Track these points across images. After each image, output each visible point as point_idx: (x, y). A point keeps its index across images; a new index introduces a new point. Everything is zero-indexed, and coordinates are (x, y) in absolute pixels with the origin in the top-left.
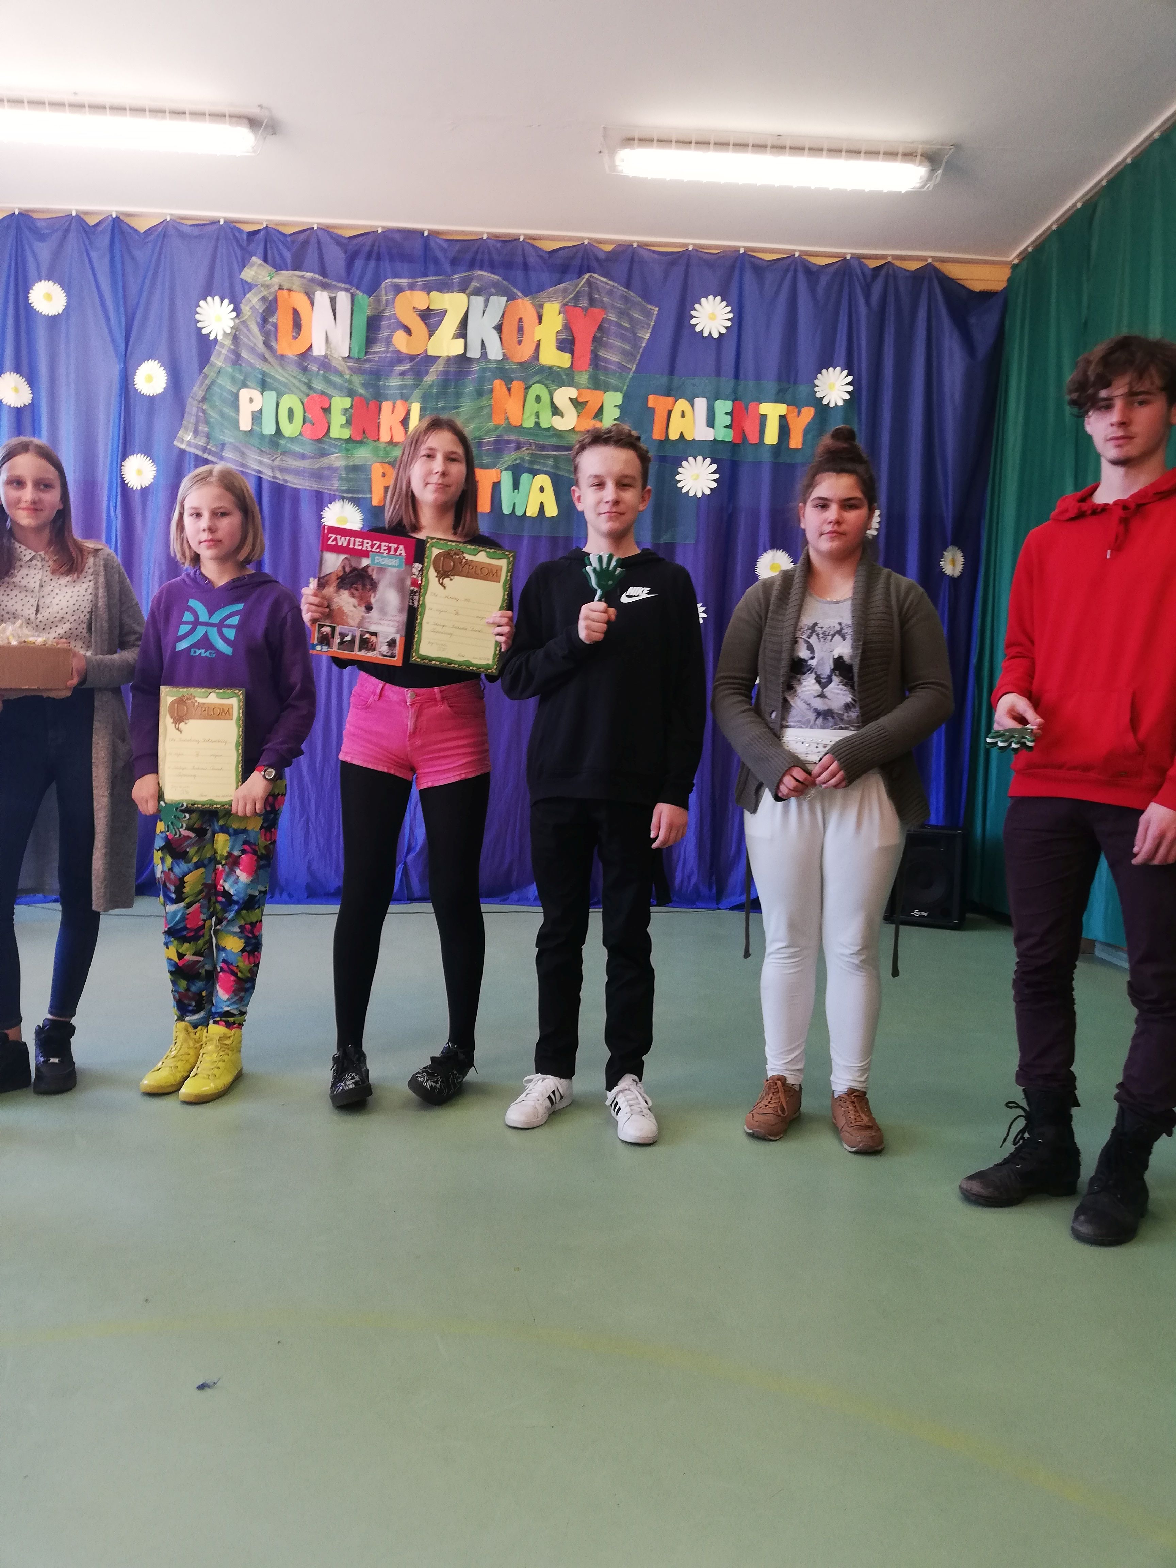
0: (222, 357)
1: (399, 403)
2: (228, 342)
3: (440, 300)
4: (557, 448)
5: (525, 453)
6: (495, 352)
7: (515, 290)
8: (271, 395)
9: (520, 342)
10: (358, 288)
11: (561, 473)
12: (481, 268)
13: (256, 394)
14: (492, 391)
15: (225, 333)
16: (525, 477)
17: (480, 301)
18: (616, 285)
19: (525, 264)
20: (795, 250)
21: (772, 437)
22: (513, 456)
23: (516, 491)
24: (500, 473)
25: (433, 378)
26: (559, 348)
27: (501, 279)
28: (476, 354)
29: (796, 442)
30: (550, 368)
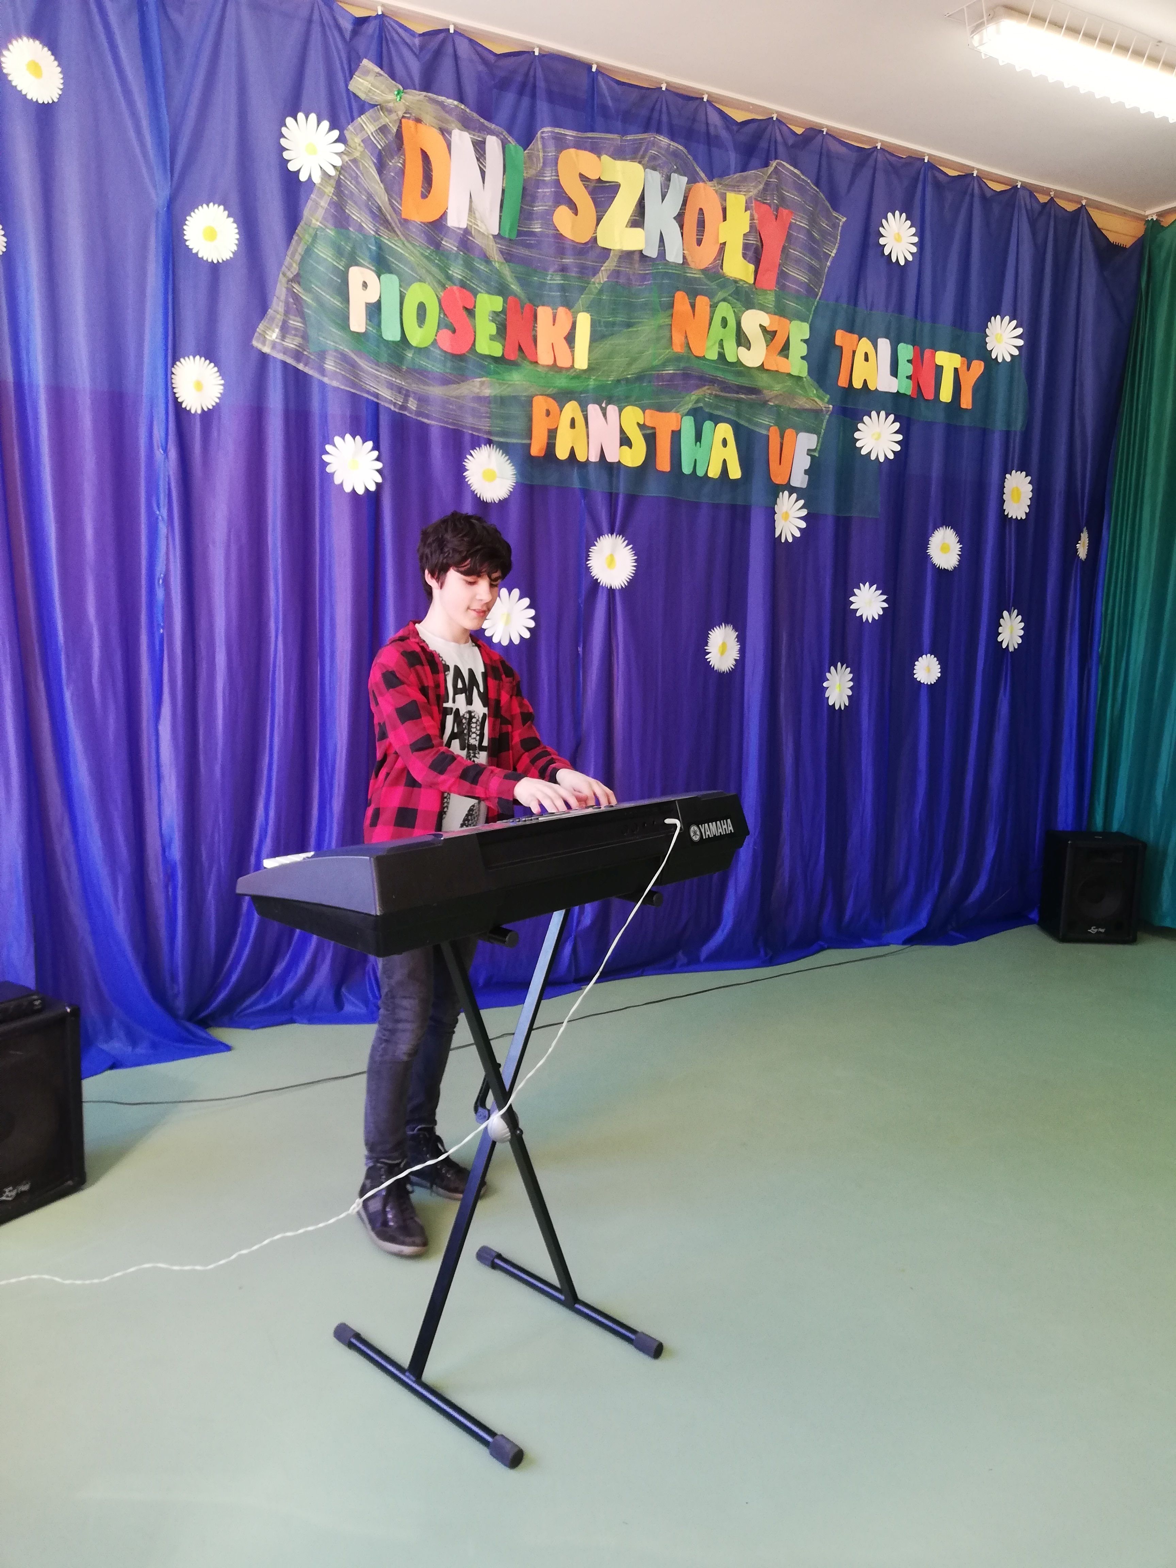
0: (321, 213)
1: (562, 311)
2: (330, 190)
3: (612, 169)
4: (740, 389)
5: (706, 391)
7: (698, 169)
8: (391, 281)
9: (699, 242)
10: (510, 132)
11: (742, 422)
12: (659, 132)
13: (370, 276)
14: (671, 305)
15: (325, 174)
16: (708, 425)
17: (656, 177)
18: (806, 179)
19: (708, 133)
20: (974, 168)
21: (946, 395)
22: (694, 396)
23: (698, 443)
24: (680, 418)
25: (603, 279)
26: (744, 256)
27: (685, 151)
28: (652, 253)
29: (966, 402)
30: (736, 281)
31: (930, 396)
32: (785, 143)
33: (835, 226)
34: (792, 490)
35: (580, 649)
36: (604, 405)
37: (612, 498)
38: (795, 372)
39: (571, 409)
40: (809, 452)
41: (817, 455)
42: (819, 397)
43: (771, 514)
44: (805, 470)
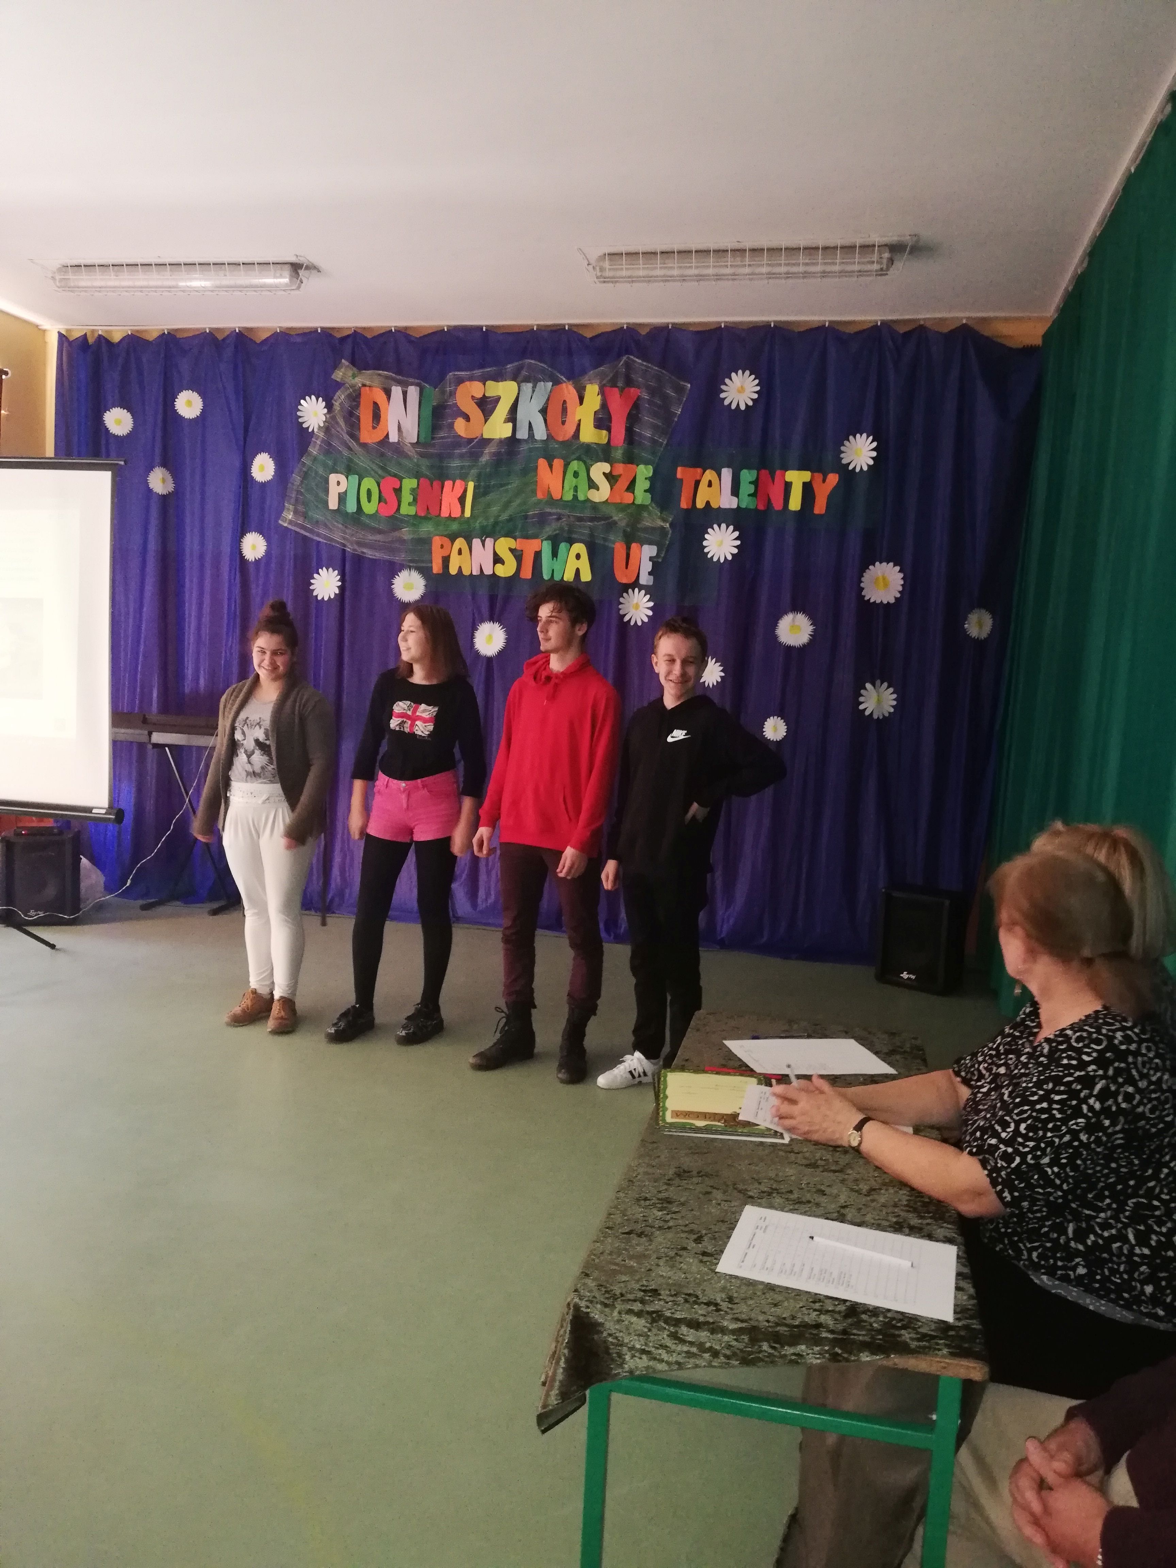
0: (317, 447)
1: (458, 482)
3: (494, 388)
4: (591, 518)
5: (564, 524)
6: (540, 433)
8: (354, 479)
9: (563, 423)
10: (426, 382)
12: (531, 357)
13: (342, 478)
14: (535, 468)
15: (319, 426)
16: (563, 546)
17: (527, 387)
18: (652, 366)
19: (570, 350)
20: (828, 320)
21: (795, 503)
22: (555, 527)
23: (555, 559)
24: (540, 543)
25: (487, 457)
26: (596, 426)
27: (547, 365)
28: (523, 435)
29: (820, 507)
30: (589, 445)
31: (777, 507)
32: (635, 343)
34: (641, 588)
36: (483, 539)
37: (492, 599)
38: (640, 502)
39: (460, 543)
40: (651, 559)
41: (660, 560)
42: (660, 518)
43: (619, 605)
44: (648, 572)
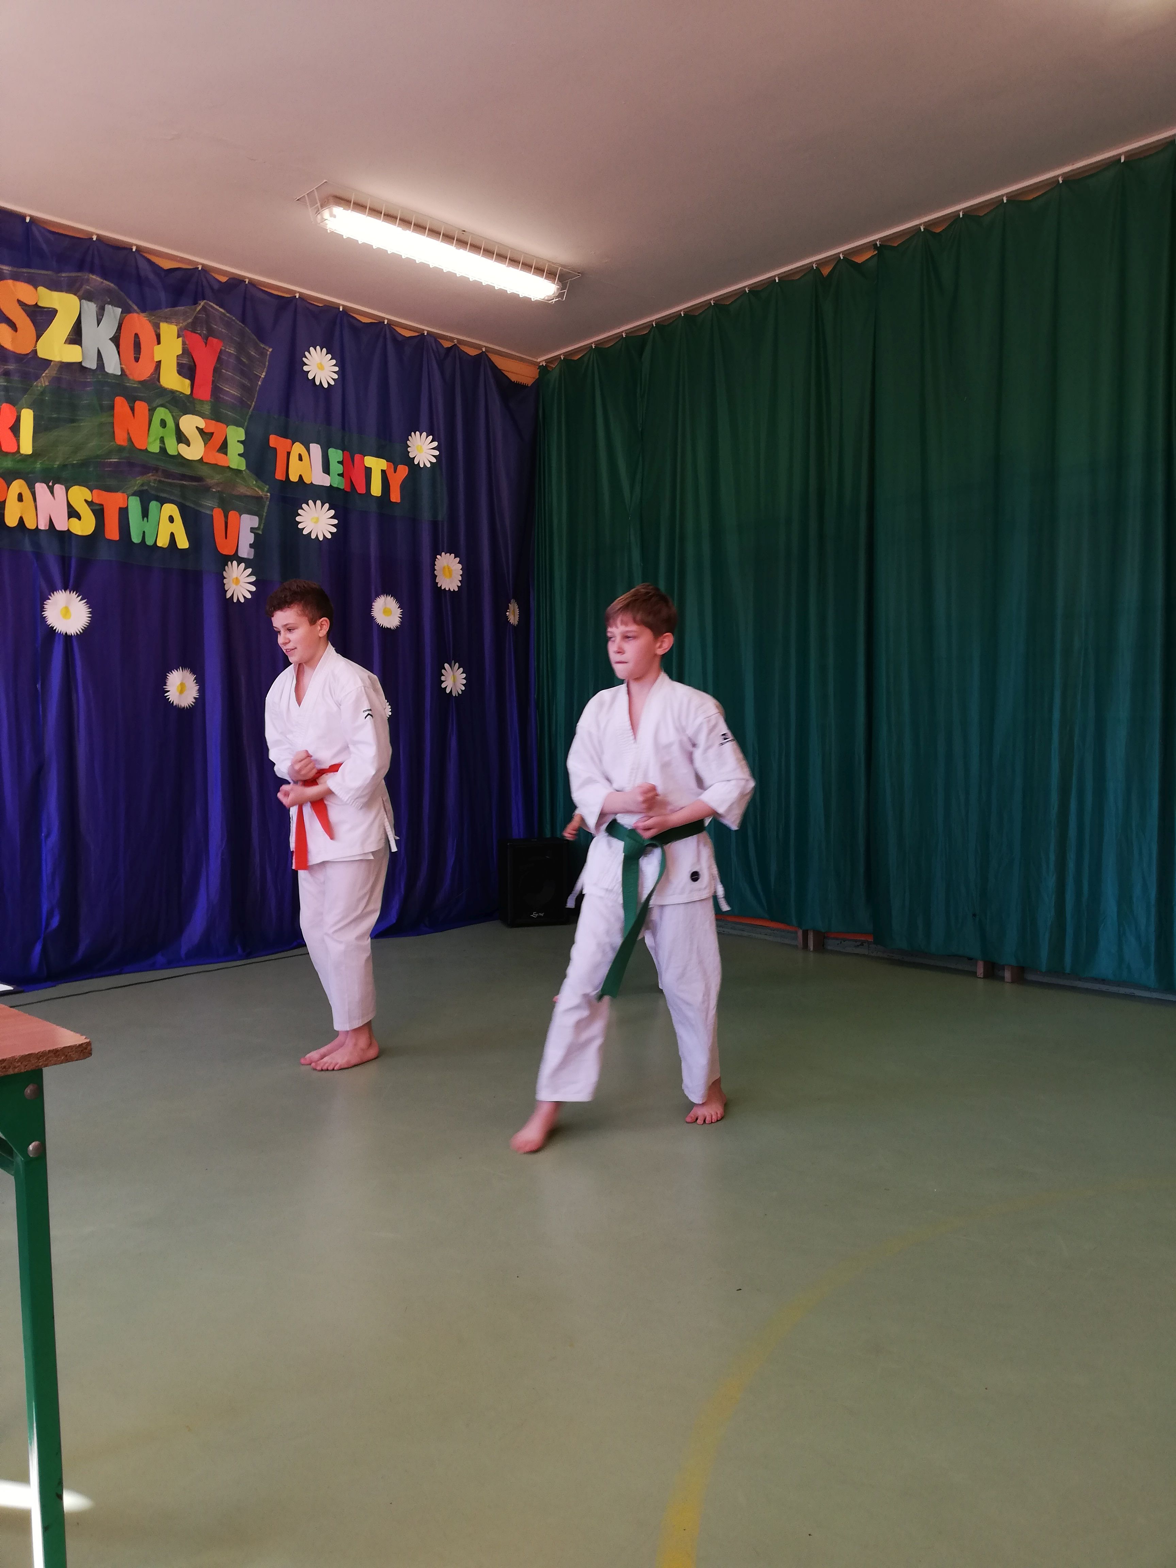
1: (6, 407)
3: (48, 298)
4: (183, 477)
5: (151, 477)
6: (113, 366)
7: (130, 303)
9: (137, 360)
11: (188, 504)
12: (92, 272)
14: (112, 407)
16: (154, 505)
17: (91, 308)
18: (231, 316)
19: (139, 276)
20: (384, 318)
21: (376, 490)
22: (139, 481)
23: (145, 519)
24: (126, 498)
25: (45, 383)
26: (179, 372)
27: (116, 288)
28: (92, 364)
29: (395, 496)
30: (173, 392)
31: (361, 490)
32: (212, 289)
33: (263, 354)
34: (240, 560)
35: (38, 686)
36: (51, 484)
37: (64, 562)
38: (234, 466)
39: (18, 486)
40: (252, 530)
41: (260, 533)
42: (259, 487)
43: (220, 579)
44: (250, 544)
